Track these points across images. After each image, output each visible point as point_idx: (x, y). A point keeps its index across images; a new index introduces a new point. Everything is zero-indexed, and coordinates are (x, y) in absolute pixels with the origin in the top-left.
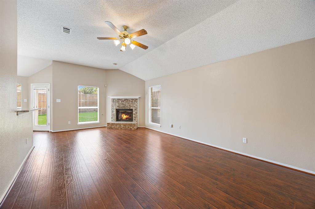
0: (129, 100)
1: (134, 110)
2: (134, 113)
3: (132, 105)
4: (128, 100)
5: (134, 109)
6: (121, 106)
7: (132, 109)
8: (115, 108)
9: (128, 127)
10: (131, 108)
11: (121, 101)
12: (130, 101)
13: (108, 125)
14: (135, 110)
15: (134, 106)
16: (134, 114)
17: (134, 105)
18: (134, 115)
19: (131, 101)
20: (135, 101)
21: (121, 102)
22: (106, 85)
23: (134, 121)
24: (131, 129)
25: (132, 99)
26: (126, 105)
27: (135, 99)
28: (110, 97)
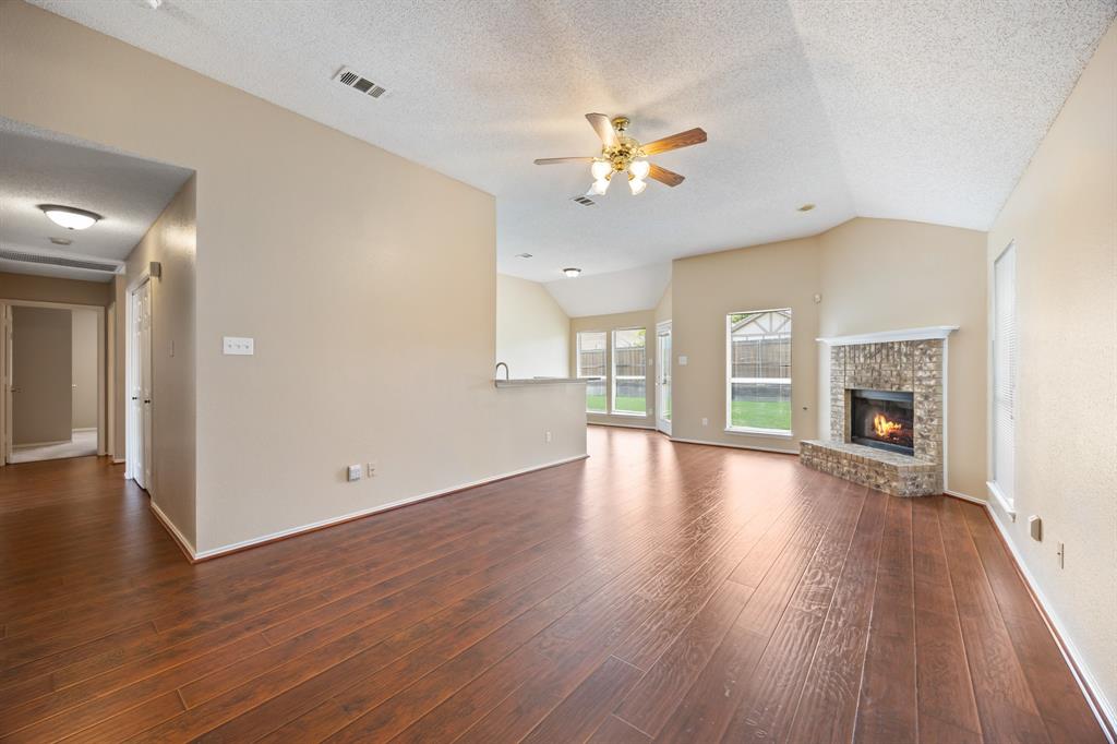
0: (896, 347)
1: (917, 398)
2: (918, 412)
3: (909, 374)
4: (892, 348)
5: (922, 395)
6: (864, 379)
7: (912, 394)
8: (842, 385)
9: (868, 477)
10: (907, 388)
11: (865, 356)
12: (899, 351)
13: (802, 451)
14: (926, 398)
15: (920, 379)
16: (920, 419)
17: (920, 374)
18: (917, 427)
19: (906, 355)
20: (924, 353)
21: (862, 360)
22: (817, 297)
23: (918, 453)
24: (878, 486)
25: (912, 344)
26: (884, 373)
27: (921, 342)
28: (829, 341)
